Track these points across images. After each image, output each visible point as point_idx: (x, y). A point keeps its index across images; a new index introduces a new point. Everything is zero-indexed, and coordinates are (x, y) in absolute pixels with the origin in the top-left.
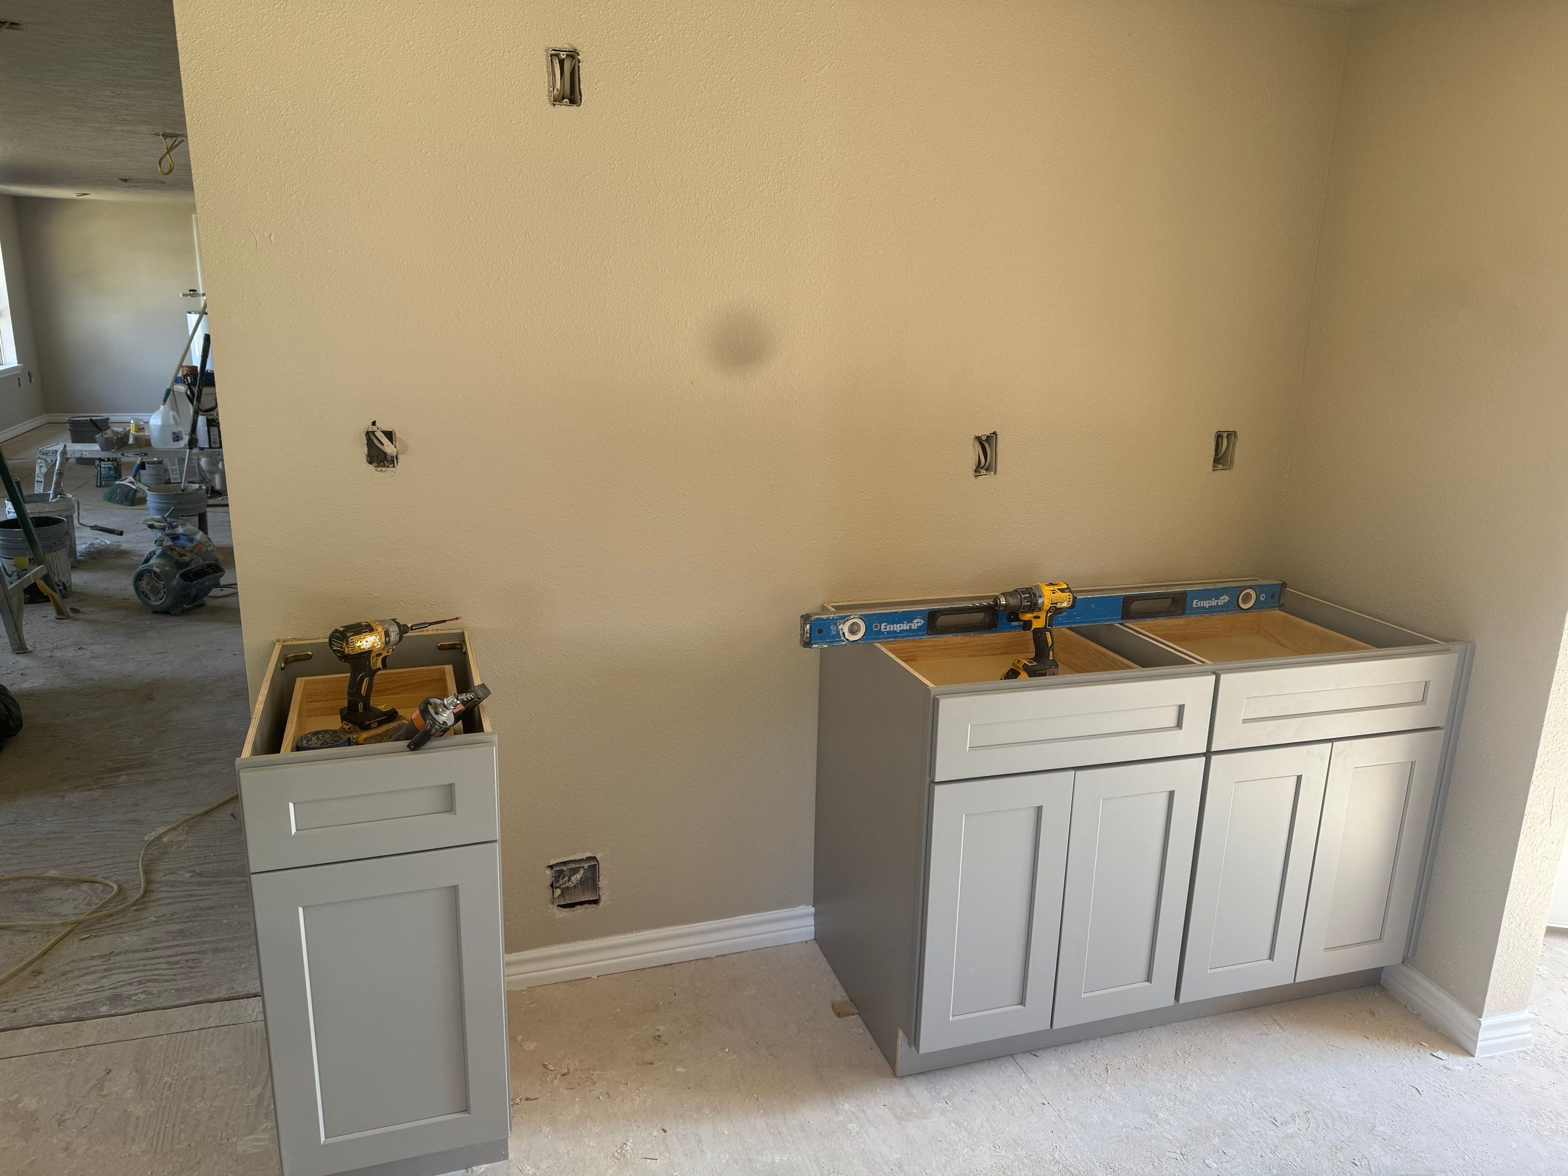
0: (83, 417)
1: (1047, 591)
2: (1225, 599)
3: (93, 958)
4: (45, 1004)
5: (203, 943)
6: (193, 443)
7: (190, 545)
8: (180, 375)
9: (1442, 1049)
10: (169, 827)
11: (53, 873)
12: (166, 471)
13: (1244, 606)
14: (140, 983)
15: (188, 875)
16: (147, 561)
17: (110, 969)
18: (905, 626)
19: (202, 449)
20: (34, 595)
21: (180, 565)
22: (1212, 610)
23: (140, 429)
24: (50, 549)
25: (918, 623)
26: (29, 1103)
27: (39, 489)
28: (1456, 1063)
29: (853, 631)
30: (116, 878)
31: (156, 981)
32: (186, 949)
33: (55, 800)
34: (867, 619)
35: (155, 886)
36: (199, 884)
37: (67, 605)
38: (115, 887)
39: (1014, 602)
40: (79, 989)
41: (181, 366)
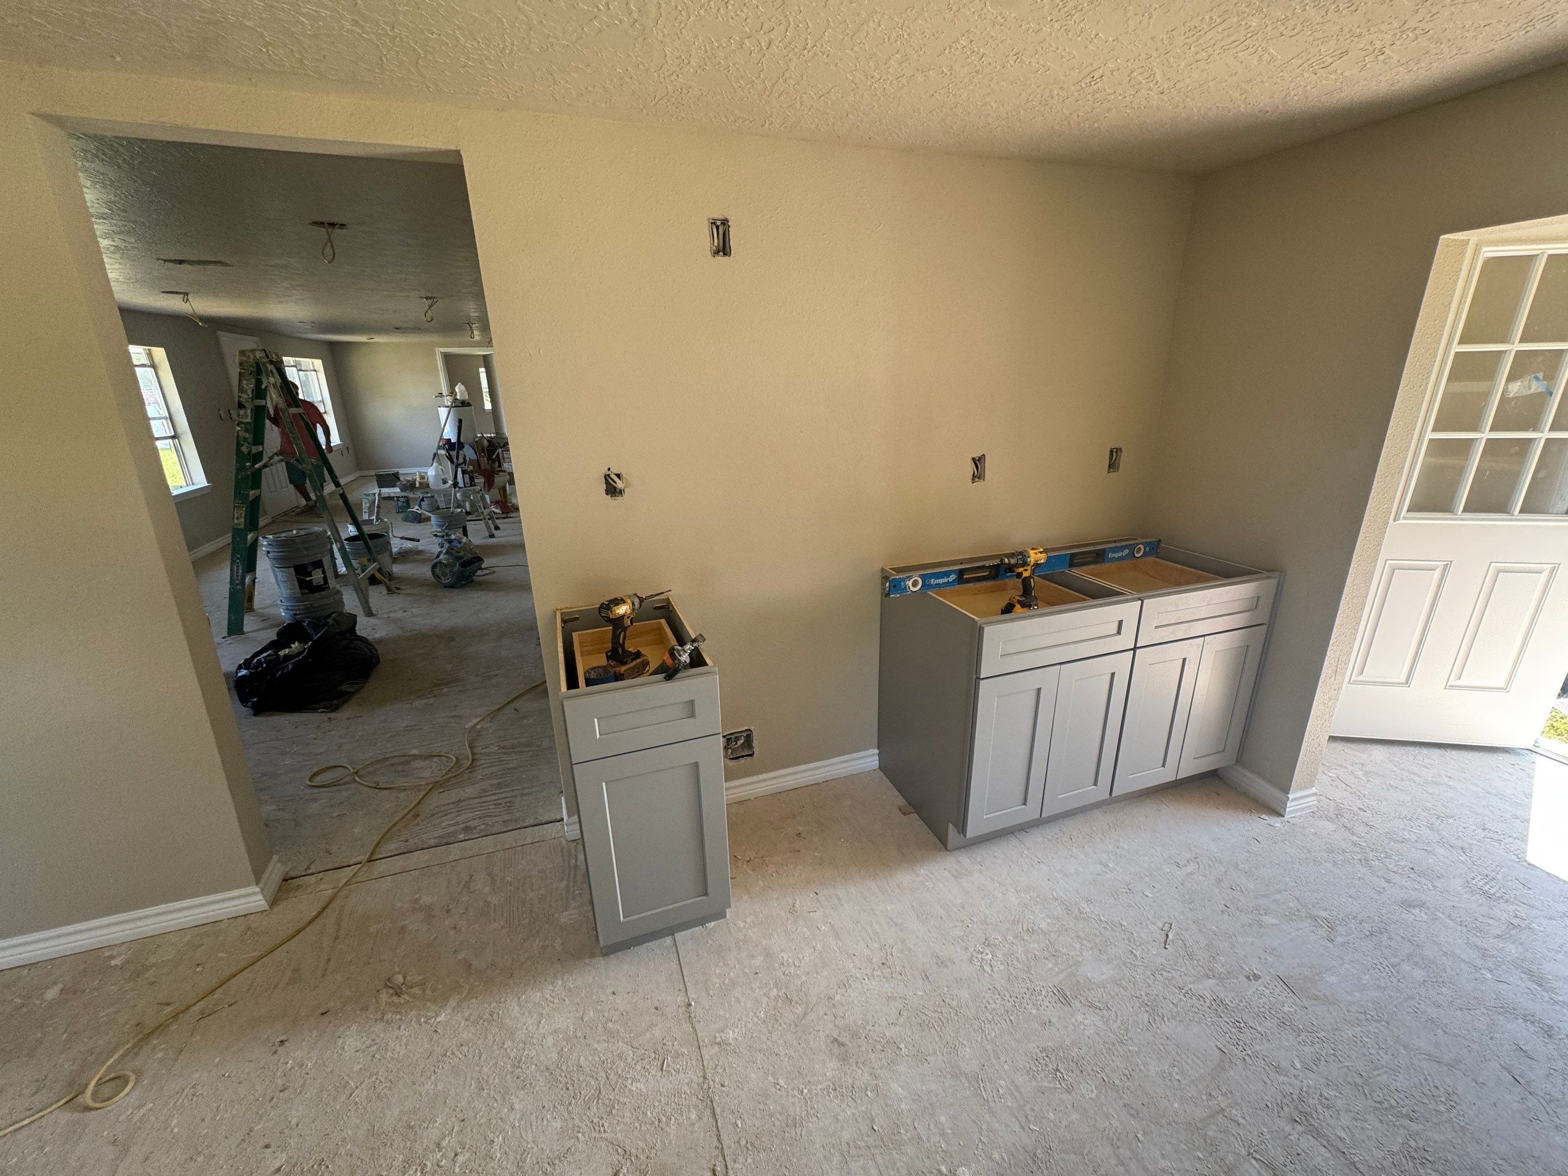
0: (382, 472)
1: (1032, 553)
2: (1126, 551)
3: (449, 804)
4: (425, 835)
5: (513, 791)
6: (455, 484)
7: (459, 545)
8: (441, 444)
9: (1264, 813)
10: (479, 719)
11: (414, 752)
12: (437, 501)
13: (1137, 555)
14: (480, 818)
15: (496, 748)
16: (438, 557)
17: (461, 811)
18: (945, 580)
19: (460, 488)
20: (373, 580)
21: (458, 558)
22: (1119, 559)
23: (422, 478)
24: (379, 553)
25: (953, 577)
26: (426, 899)
27: (366, 517)
28: (1276, 822)
29: (915, 584)
30: (453, 752)
31: (489, 816)
32: (504, 795)
33: (407, 706)
34: (923, 577)
35: (478, 756)
36: (504, 753)
37: (393, 585)
38: (454, 759)
39: (1013, 561)
40: (444, 824)
41: (441, 438)
